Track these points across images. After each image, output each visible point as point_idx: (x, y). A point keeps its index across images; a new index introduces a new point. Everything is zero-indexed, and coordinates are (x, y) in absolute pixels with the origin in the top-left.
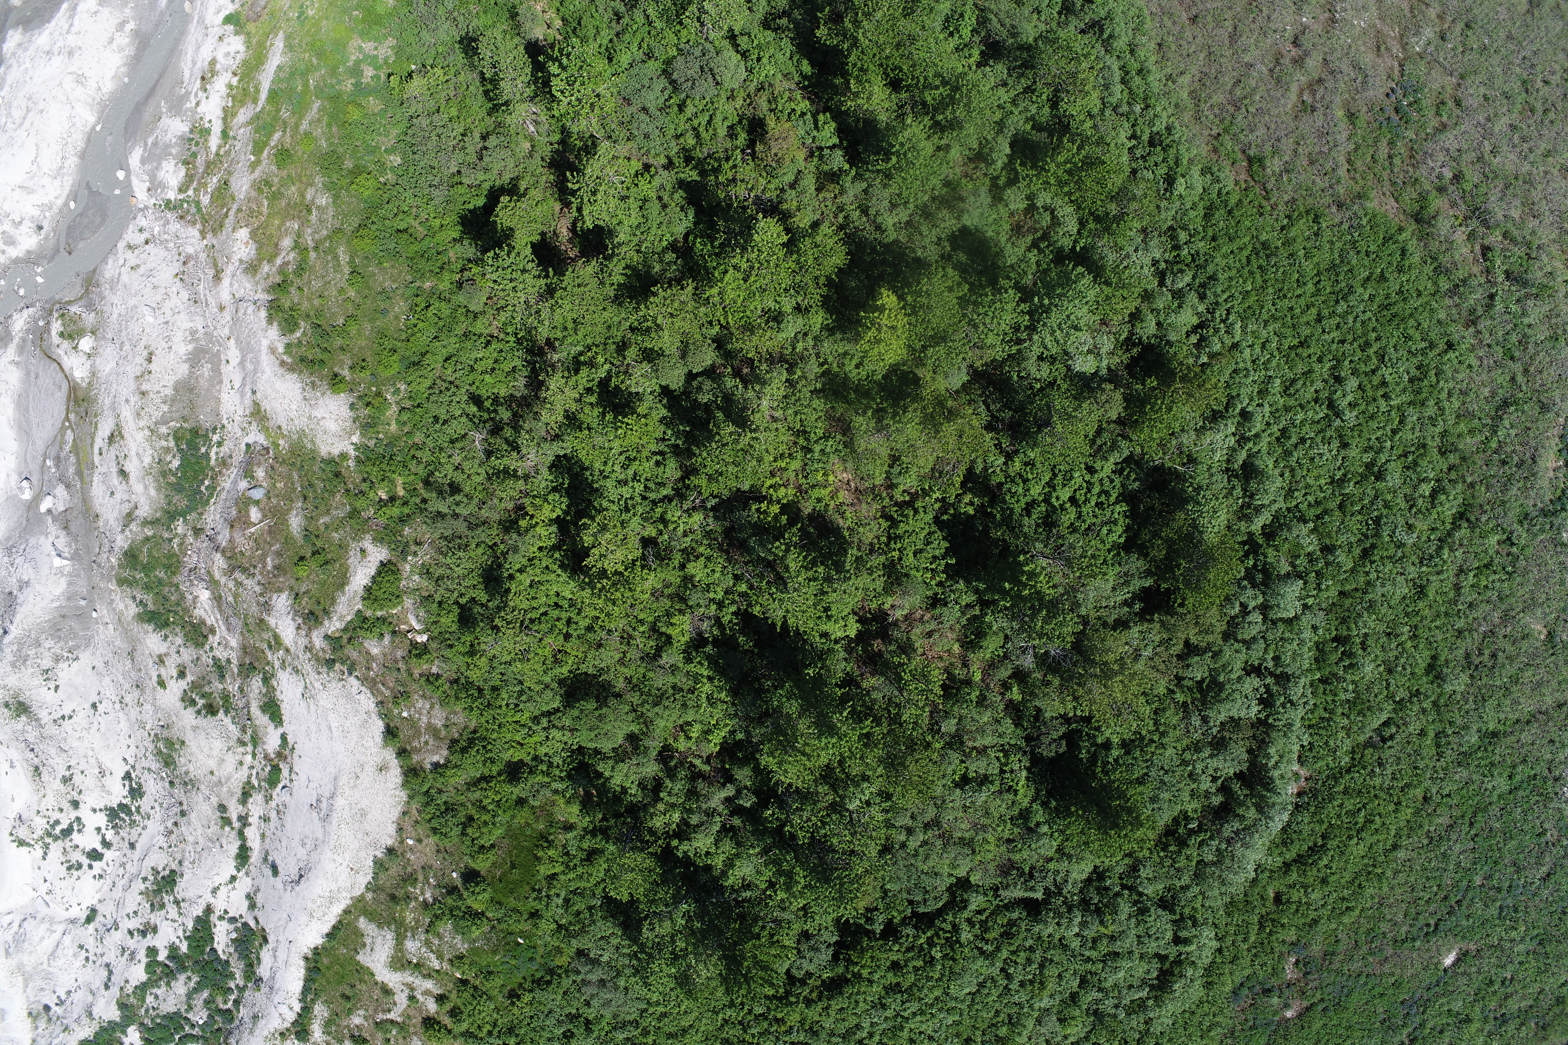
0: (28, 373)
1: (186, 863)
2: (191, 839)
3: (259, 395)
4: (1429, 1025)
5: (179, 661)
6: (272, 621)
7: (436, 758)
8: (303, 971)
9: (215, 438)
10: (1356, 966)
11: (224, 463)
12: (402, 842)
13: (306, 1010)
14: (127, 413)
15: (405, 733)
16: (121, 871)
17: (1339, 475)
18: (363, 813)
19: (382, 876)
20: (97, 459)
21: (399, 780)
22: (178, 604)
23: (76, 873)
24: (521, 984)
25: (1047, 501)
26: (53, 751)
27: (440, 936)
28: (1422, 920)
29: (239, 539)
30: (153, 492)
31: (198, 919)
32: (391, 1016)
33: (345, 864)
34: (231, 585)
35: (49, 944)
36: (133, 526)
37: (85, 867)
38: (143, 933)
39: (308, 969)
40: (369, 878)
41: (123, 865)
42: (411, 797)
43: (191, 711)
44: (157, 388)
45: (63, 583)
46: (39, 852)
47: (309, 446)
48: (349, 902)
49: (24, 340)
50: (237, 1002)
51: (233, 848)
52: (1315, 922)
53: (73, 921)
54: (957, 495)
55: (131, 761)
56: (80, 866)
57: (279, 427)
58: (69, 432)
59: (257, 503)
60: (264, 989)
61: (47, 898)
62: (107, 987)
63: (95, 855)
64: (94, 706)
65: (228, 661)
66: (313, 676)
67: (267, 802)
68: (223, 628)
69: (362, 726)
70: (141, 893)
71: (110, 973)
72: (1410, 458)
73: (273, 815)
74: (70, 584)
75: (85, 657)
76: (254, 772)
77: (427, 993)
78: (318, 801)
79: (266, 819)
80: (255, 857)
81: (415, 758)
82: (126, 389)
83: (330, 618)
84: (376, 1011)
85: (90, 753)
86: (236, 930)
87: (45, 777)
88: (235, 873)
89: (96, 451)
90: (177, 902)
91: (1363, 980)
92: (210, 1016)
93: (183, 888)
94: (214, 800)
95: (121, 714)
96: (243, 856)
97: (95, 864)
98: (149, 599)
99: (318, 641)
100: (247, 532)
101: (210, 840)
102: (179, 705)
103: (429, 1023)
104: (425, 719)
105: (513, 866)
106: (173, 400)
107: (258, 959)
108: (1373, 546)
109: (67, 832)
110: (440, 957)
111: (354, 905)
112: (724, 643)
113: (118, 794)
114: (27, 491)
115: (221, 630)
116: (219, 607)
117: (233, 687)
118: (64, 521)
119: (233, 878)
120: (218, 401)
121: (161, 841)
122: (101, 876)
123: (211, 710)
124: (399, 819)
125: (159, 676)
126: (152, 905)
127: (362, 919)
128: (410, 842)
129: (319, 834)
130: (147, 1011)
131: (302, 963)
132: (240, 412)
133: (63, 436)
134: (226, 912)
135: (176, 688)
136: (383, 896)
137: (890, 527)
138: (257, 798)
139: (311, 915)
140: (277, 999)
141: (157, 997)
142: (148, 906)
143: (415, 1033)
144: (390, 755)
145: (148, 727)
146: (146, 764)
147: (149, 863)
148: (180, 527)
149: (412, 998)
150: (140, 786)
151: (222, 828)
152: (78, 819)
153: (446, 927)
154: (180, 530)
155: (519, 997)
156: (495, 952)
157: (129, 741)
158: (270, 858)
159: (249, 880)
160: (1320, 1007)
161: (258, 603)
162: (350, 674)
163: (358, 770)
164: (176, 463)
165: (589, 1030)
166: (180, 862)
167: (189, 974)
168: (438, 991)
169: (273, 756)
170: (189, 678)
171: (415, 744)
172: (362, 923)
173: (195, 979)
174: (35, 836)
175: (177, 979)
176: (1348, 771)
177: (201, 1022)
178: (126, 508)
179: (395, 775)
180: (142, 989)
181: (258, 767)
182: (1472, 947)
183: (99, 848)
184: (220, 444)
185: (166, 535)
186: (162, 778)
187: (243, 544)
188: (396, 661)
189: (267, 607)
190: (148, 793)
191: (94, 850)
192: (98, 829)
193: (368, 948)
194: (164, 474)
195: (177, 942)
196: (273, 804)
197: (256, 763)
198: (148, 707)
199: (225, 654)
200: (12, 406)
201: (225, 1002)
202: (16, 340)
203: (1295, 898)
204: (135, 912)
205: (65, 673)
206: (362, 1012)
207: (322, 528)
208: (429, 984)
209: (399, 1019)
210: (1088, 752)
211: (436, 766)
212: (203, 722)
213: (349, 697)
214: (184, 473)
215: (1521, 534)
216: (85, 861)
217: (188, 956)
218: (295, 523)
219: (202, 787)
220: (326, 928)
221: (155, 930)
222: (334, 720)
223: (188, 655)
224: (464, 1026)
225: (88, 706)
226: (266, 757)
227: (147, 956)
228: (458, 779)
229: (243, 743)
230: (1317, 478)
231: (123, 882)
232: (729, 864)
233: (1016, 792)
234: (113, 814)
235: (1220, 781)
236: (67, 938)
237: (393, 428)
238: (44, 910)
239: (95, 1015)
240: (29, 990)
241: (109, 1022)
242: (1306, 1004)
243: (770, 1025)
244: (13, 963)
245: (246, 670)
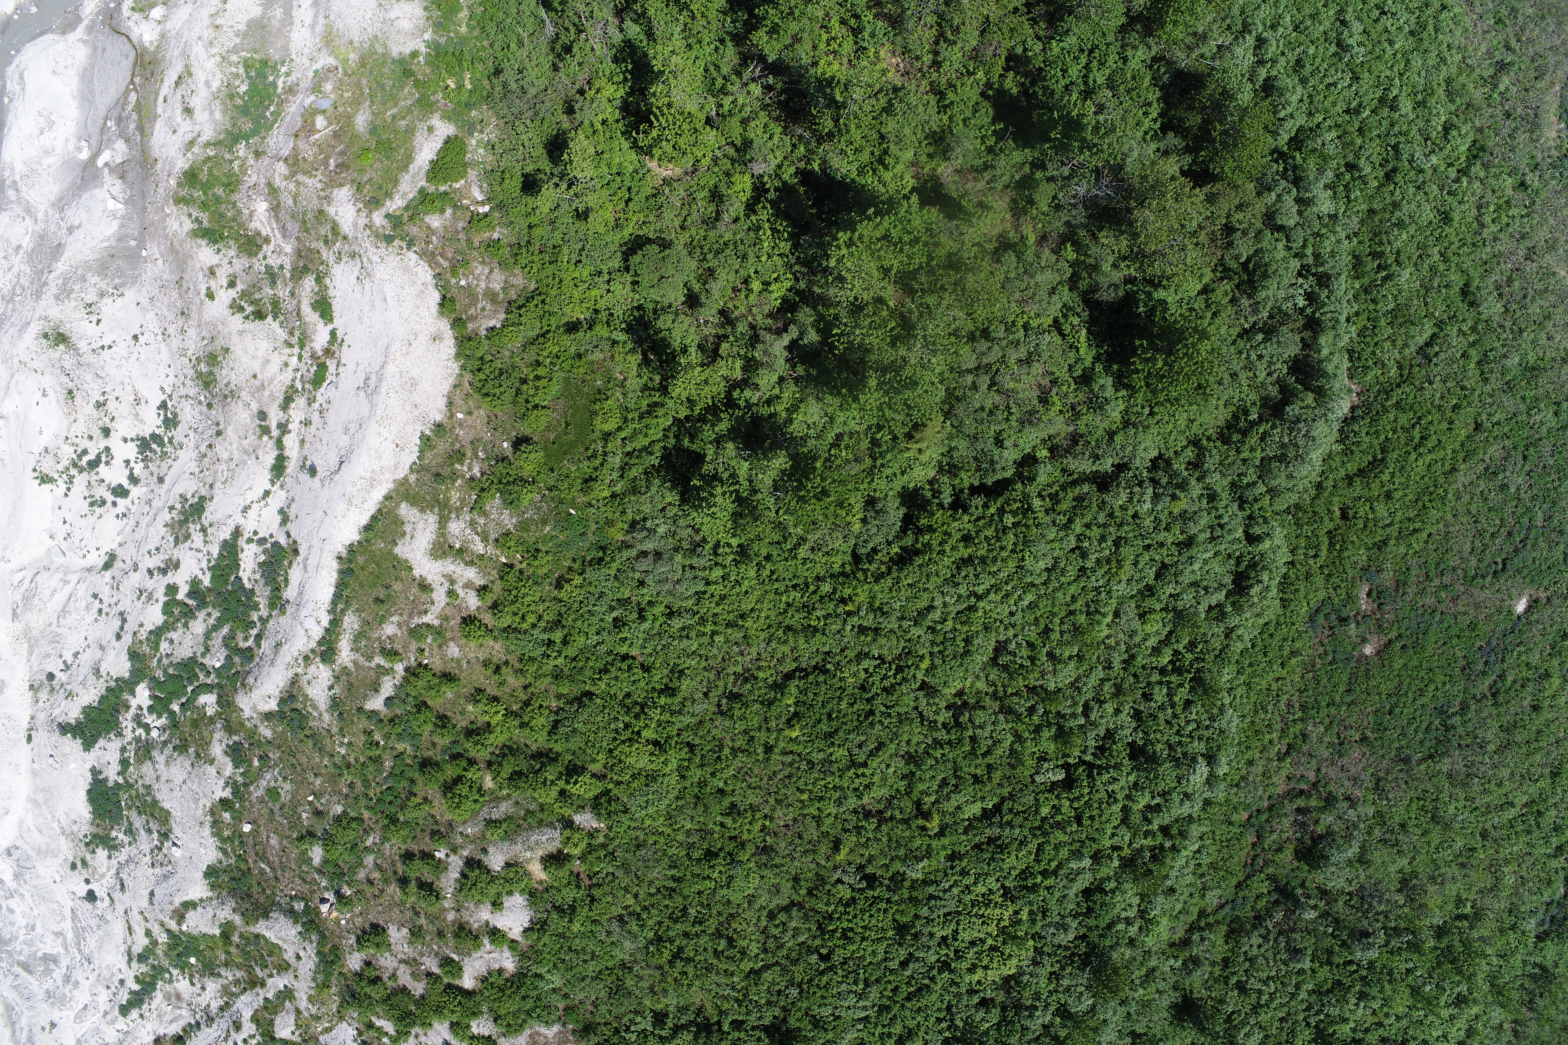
0: (95, 49)
1: (218, 484)
2: (225, 456)
3: (332, 17)
4: (1510, 679)
5: (231, 271)
6: (331, 211)
7: (491, 323)
8: (335, 575)
9: (284, 70)
10: (1429, 601)
11: (291, 90)
12: (452, 416)
13: (336, 622)
14: (198, 50)
15: (462, 300)
16: (147, 508)
17: (1354, 104)
18: (414, 383)
19: (429, 455)
20: (160, 109)
21: (453, 351)
22: (234, 220)
23: (98, 510)
24: (570, 569)
25: (1086, 83)
26: (89, 377)
27: (485, 514)
28: (1488, 558)
29: (302, 145)
30: (218, 115)
31: (225, 544)
32: (427, 619)
33: (390, 440)
34: (292, 186)
35: (60, 598)
36: (196, 149)
37: (109, 504)
38: (164, 571)
39: (341, 572)
40: (414, 457)
41: (149, 502)
42: (463, 368)
43: (239, 317)
44: (230, 23)
45: (115, 225)
46: (63, 487)
47: (380, 50)
48: (391, 486)
49: (93, 21)
50: (259, 637)
51: (269, 458)
52: (1385, 542)
53: (89, 570)
54: (1001, 76)
55: (169, 391)
56: (103, 502)
57: (351, 42)
58: (133, 93)
59: (324, 112)
60: (290, 609)
61: (64, 545)
62: (119, 637)
63: (120, 492)
64: (135, 337)
65: (282, 267)
66: (372, 249)
67: (309, 405)
68: (279, 236)
69: (418, 296)
70: (166, 525)
71: (124, 621)
72: (1420, 97)
73: (315, 417)
74: (122, 226)
75: (131, 294)
76: (299, 375)
77: (468, 585)
78: (367, 379)
79: (307, 423)
80: (292, 467)
81: (471, 326)
82: (201, 27)
83: (391, 199)
84: (411, 616)
85: (127, 381)
86: (265, 552)
87: (78, 401)
88: (268, 487)
89: (161, 99)
90: (203, 530)
91: (1438, 617)
92: (228, 658)
93: (212, 513)
94: (255, 406)
95: (163, 346)
96: (279, 468)
97: (119, 500)
98: (205, 217)
99: (378, 219)
100: (312, 139)
101: (246, 452)
102: (227, 312)
103: (468, 620)
104: (483, 285)
105: (567, 424)
106: (245, 35)
107: (286, 580)
108: (1394, 170)
109: (94, 464)
110: (485, 540)
111: (396, 490)
113: (152, 423)
114: (86, 150)
115: (277, 238)
116: (277, 217)
117: (283, 292)
118: (121, 171)
119: (267, 493)
120: (288, 40)
121: (193, 467)
122: (124, 515)
123: (259, 315)
124: (450, 392)
125: (208, 288)
126: (177, 538)
127: (403, 505)
128: (460, 416)
129: (365, 413)
130: (160, 661)
131: (335, 565)
132: (309, 44)
133: (126, 98)
134: (256, 533)
135: (225, 296)
136: (427, 477)
137: (940, 100)
138: (300, 402)
139: (350, 503)
140: (304, 612)
141: (172, 642)
142: (172, 539)
143: (452, 639)
144: (444, 327)
145: (190, 353)
146: (183, 391)
147: (179, 489)
148: (241, 150)
149: (451, 593)
150: (175, 415)
151: (260, 437)
152: (107, 449)
153: (494, 503)
154: (241, 153)
155: (568, 581)
156: (545, 522)
157: (168, 371)
158: (308, 463)
159: (283, 494)
160: (1399, 645)
161: (319, 197)
162: (409, 249)
163: (411, 338)
164: (244, 88)
165: (642, 618)
166: (211, 486)
167: (210, 610)
168: (480, 582)
169: (320, 353)
170: (240, 287)
171: (472, 311)
172: (405, 510)
173: (216, 614)
174: (60, 468)
175: (195, 618)
176: (1399, 386)
177: (218, 665)
178: (189, 136)
179: (449, 346)
180: (157, 633)
181: (303, 368)
182: (1542, 595)
183: (125, 483)
184: (287, 74)
185: (228, 156)
186: (200, 403)
187: (307, 151)
188: (456, 232)
189: (327, 199)
190: (183, 422)
191: (120, 486)
192: (127, 462)
193: (408, 536)
194: (231, 97)
195: (200, 576)
196: (316, 406)
197: (302, 365)
198: (192, 332)
199: (279, 262)
200: (77, 78)
201: (246, 639)
202: (86, 22)
203: (1361, 513)
204: (157, 549)
205: (109, 308)
206: (395, 619)
207: (389, 120)
208: (471, 574)
209: (436, 623)
210: (1146, 305)
211: (493, 329)
212: (250, 326)
213: (407, 269)
214: (251, 98)
215: (1532, 179)
216: (110, 498)
217: (209, 590)
218: (362, 120)
219: (243, 394)
220: (364, 520)
221: (177, 565)
222: (390, 291)
223: (240, 264)
224: (506, 620)
225: (129, 338)
226: (313, 356)
227: (166, 594)
228: (514, 342)
229: (291, 346)
230: (1334, 104)
231: (147, 519)
232: (793, 408)
233: (1077, 349)
234: (144, 444)
235: (1275, 376)
236: (82, 587)
237: (464, 29)
238: (59, 560)
239: (103, 672)
240: (33, 658)
241: (117, 680)
242: (1384, 640)
243: (837, 606)
244: (19, 626)
245: (299, 273)
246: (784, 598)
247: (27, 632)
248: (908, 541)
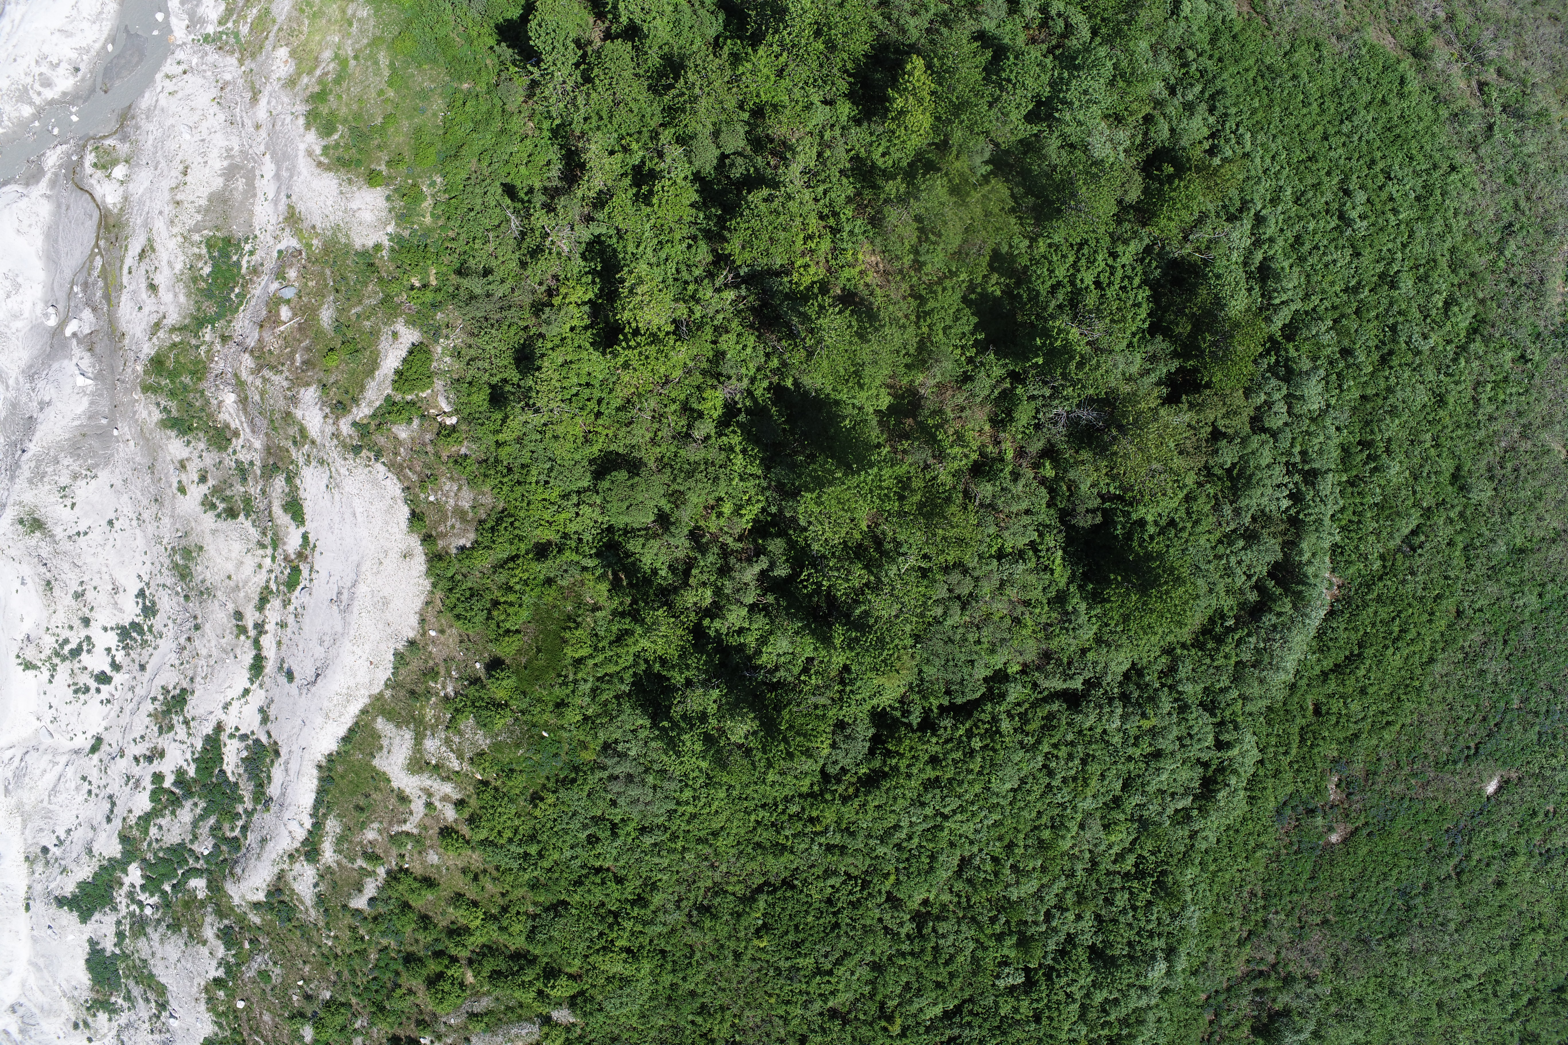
0: (59, 206)
1: (198, 679)
2: (204, 652)
3: (294, 198)
4: (1475, 857)
5: (201, 465)
6: (298, 413)
7: (462, 542)
8: (316, 782)
9: (248, 247)
10: (1399, 788)
11: (255, 271)
12: (424, 634)
13: (318, 826)
14: (159, 224)
15: (431, 517)
16: (130, 695)
17: (1353, 283)
18: (385, 602)
19: (403, 671)
20: (125, 279)
21: (423, 568)
22: (202, 410)
23: (82, 697)
24: (544, 786)
25: (1072, 283)
26: (66, 566)
27: (460, 733)
28: (1461, 743)
29: (268, 337)
30: (182, 299)
31: (208, 739)
32: (406, 827)
33: (364, 657)
34: (258, 382)
35: (50, 778)
36: (161, 334)
37: (93, 691)
38: (150, 759)
39: (321, 780)
40: (389, 673)
41: (132, 689)
42: (434, 585)
43: (211, 514)
44: (191, 198)
45: (85, 402)
46: (46, 675)
47: (343, 240)
48: (367, 701)
49: (56, 175)
50: (244, 828)
51: (248, 658)
52: (1356, 736)
53: (77, 752)
54: (984, 276)
55: (146, 578)
56: (87, 690)
57: (314, 227)
58: (98, 258)
59: (288, 302)
60: (274, 808)
61: (51, 727)
62: (109, 820)
63: (103, 678)
64: (111, 523)
65: (251, 463)
66: (339, 462)
67: (285, 607)
68: (248, 430)
69: (387, 511)
70: (150, 715)
71: (113, 804)
72: (1422, 270)
73: (291, 620)
74: (92, 403)
75: (104, 476)
76: (273, 576)
77: (445, 798)
78: (339, 593)
79: (283, 625)
80: (270, 667)
81: (441, 543)
82: (161, 202)
83: (358, 405)
84: (391, 823)
85: (104, 569)
86: (247, 748)
87: (57, 592)
88: (248, 685)
89: (125, 270)
90: (186, 723)
91: (1406, 803)
92: (216, 846)
93: (194, 706)
94: (231, 607)
95: (138, 531)
96: (257, 667)
97: (102, 687)
98: (173, 405)
99: (345, 427)
100: (277, 330)
101: (224, 651)
102: (199, 509)
103: (446, 832)
104: (452, 502)
105: (539, 650)
106: (207, 211)
107: (269, 777)
108: (1391, 353)
109: (76, 652)
110: (460, 757)
111: (372, 704)
112: (757, 412)
113: (131, 612)
114: (53, 317)
115: (246, 433)
116: (245, 409)
117: (254, 490)
118: (89, 343)
119: (247, 692)
120: (251, 213)
121: (173, 658)
122: (108, 701)
123: (232, 513)
124: (422, 609)
125: (180, 482)
126: (161, 728)
127: (380, 720)
128: (433, 633)
129: (339, 628)
130: (150, 844)
131: (315, 772)
132: (273, 221)
133: (92, 262)
134: (237, 729)
135: (197, 492)
136: (402, 693)
137: (919, 306)
138: (275, 603)
139: (327, 716)
140: (287, 815)
141: (160, 828)
142: (156, 729)
143: (431, 847)
144: (415, 543)
145: (165, 541)
146: (160, 580)
147: (160, 681)
148: (208, 334)
149: (429, 805)
150: (154, 603)
151: (237, 637)
152: (88, 638)
153: (468, 723)
154: (207, 338)
155: (542, 799)
156: (518, 745)
157: (144, 558)
158: (286, 666)
159: (262, 692)
160: (1365, 832)
161: (285, 397)
162: (377, 460)
163: (382, 556)
164: (207, 270)
165: (615, 835)
166: (192, 680)
167: (196, 799)
168: (456, 796)
169: (293, 557)
170: (211, 482)
171: (442, 528)
172: (381, 724)
173: (202, 804)
174: (43, 656)
175: (182, 806)
176: (1381, 579)
177: (206, 853)
178: (154, 318)
179: (419, 563)
180: (146, 819)
181: (278, 570)
182: (1514, 775)
183: (108, 670)
184: (251, 253)
185: (194, 342)
186: (177, 593)
187: (273, 343)
188: (424, 445)
189: (294, 400)
190: (162, 611)
191: (103, 673)
192: (109, 650)
193: (385, 750)
194: (195, 280)
195: (185, 767)
196: (291, 608)
197: (275, 566)
198: (166, 521)
199: (249, 457)
200: (42, 237)
201: (232, 829)
202: (48, 175)
203: (1334, 710)
204: (142, 737)
205: (83, 491)
206: (375, 825)
207: (354, 318)
208: (447, 788)
209: (415, 831)
210: (1124, 528)
211: (462, 548)
212: (222, 525)
213: (375, 483)
214: (215, 280)
215: (1533, 351)
216: (93, 685)
217: (195, 781)
218: (326, 316)
219: (219, 594)
220: (342, 731)
221: (162, 754)
222: (359, 506)
223: (210, 459)
224: (483, 834)
225: (104, 523)
226: (286, 559)
227: (153, 783)
228: (484, 561)
229: (263, 546)
230: (1332, 284)
231: (131, 706)
232: (763, 641)
233: (1052, 572)
234: (124, 633)
235: (1254, 579)
236: (70, 770)
237: (428, 220)
238: (47, 741)
239: (96, 852)
240: (27, 832)
241: (110, 859)
242: (1350, 827)
243: (805, 826)
244: (12, 801)
245: (270, 471)
246: (753, 817)
247: (19, 806)
248: (877, 763)
